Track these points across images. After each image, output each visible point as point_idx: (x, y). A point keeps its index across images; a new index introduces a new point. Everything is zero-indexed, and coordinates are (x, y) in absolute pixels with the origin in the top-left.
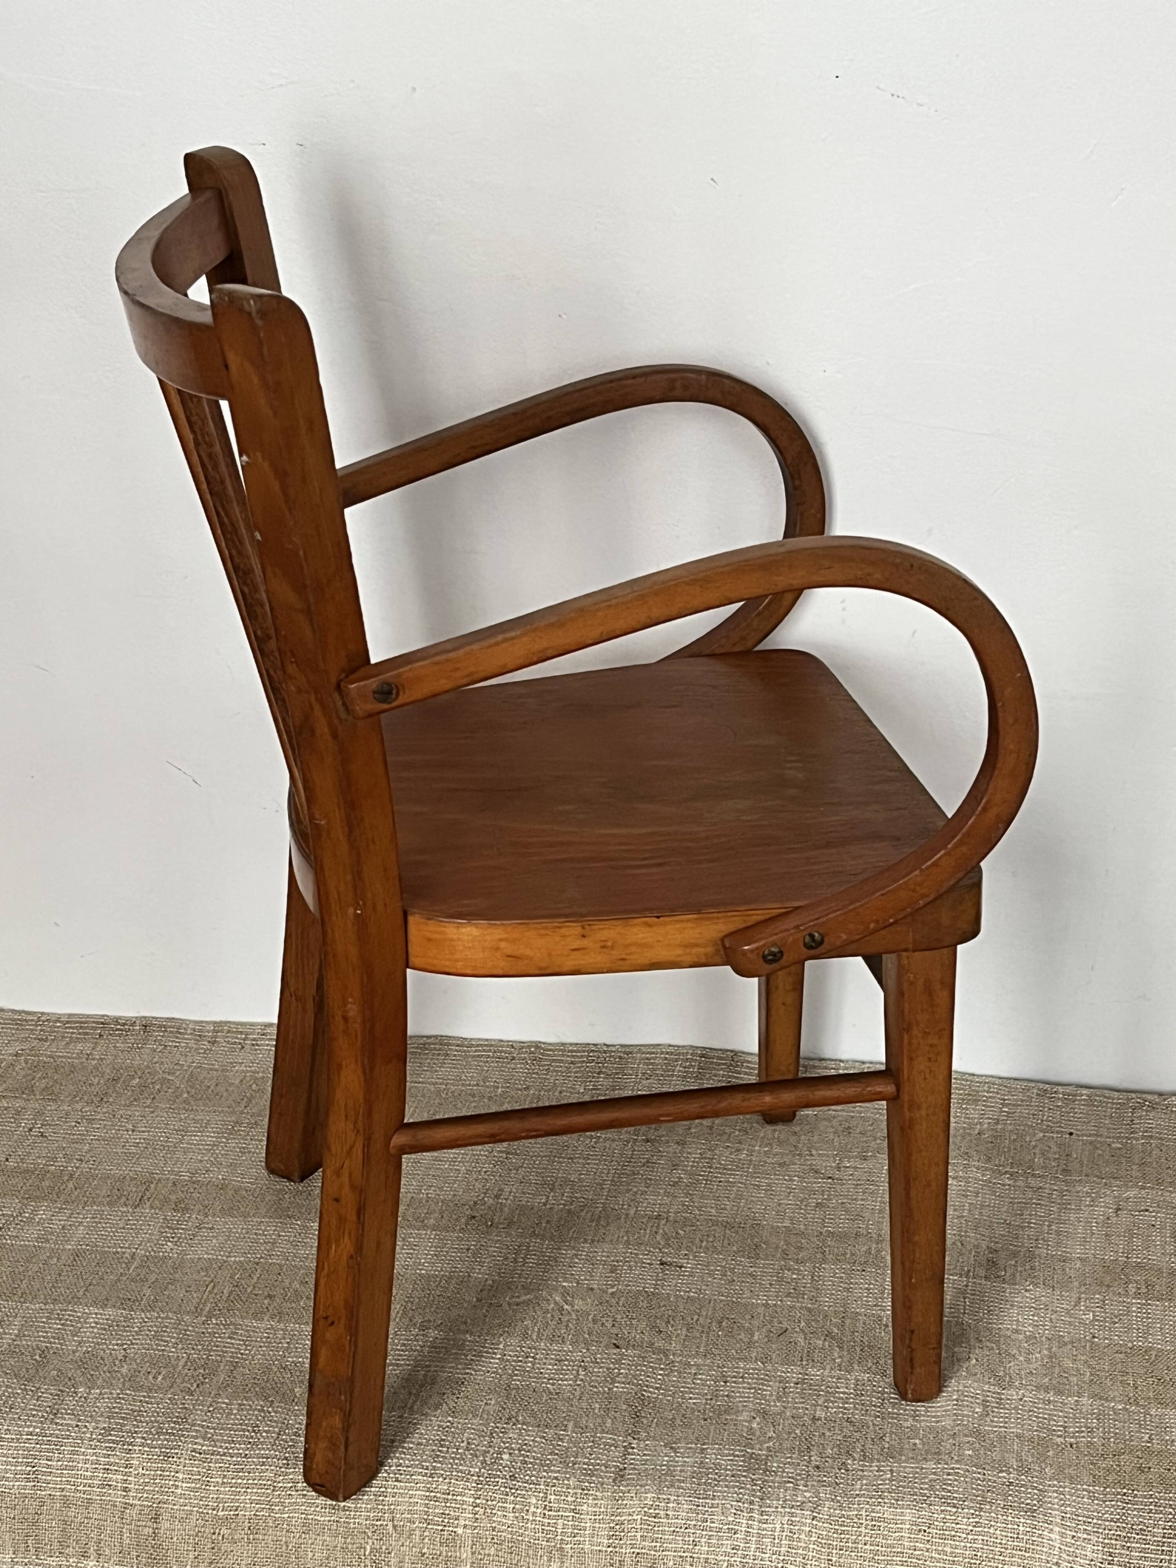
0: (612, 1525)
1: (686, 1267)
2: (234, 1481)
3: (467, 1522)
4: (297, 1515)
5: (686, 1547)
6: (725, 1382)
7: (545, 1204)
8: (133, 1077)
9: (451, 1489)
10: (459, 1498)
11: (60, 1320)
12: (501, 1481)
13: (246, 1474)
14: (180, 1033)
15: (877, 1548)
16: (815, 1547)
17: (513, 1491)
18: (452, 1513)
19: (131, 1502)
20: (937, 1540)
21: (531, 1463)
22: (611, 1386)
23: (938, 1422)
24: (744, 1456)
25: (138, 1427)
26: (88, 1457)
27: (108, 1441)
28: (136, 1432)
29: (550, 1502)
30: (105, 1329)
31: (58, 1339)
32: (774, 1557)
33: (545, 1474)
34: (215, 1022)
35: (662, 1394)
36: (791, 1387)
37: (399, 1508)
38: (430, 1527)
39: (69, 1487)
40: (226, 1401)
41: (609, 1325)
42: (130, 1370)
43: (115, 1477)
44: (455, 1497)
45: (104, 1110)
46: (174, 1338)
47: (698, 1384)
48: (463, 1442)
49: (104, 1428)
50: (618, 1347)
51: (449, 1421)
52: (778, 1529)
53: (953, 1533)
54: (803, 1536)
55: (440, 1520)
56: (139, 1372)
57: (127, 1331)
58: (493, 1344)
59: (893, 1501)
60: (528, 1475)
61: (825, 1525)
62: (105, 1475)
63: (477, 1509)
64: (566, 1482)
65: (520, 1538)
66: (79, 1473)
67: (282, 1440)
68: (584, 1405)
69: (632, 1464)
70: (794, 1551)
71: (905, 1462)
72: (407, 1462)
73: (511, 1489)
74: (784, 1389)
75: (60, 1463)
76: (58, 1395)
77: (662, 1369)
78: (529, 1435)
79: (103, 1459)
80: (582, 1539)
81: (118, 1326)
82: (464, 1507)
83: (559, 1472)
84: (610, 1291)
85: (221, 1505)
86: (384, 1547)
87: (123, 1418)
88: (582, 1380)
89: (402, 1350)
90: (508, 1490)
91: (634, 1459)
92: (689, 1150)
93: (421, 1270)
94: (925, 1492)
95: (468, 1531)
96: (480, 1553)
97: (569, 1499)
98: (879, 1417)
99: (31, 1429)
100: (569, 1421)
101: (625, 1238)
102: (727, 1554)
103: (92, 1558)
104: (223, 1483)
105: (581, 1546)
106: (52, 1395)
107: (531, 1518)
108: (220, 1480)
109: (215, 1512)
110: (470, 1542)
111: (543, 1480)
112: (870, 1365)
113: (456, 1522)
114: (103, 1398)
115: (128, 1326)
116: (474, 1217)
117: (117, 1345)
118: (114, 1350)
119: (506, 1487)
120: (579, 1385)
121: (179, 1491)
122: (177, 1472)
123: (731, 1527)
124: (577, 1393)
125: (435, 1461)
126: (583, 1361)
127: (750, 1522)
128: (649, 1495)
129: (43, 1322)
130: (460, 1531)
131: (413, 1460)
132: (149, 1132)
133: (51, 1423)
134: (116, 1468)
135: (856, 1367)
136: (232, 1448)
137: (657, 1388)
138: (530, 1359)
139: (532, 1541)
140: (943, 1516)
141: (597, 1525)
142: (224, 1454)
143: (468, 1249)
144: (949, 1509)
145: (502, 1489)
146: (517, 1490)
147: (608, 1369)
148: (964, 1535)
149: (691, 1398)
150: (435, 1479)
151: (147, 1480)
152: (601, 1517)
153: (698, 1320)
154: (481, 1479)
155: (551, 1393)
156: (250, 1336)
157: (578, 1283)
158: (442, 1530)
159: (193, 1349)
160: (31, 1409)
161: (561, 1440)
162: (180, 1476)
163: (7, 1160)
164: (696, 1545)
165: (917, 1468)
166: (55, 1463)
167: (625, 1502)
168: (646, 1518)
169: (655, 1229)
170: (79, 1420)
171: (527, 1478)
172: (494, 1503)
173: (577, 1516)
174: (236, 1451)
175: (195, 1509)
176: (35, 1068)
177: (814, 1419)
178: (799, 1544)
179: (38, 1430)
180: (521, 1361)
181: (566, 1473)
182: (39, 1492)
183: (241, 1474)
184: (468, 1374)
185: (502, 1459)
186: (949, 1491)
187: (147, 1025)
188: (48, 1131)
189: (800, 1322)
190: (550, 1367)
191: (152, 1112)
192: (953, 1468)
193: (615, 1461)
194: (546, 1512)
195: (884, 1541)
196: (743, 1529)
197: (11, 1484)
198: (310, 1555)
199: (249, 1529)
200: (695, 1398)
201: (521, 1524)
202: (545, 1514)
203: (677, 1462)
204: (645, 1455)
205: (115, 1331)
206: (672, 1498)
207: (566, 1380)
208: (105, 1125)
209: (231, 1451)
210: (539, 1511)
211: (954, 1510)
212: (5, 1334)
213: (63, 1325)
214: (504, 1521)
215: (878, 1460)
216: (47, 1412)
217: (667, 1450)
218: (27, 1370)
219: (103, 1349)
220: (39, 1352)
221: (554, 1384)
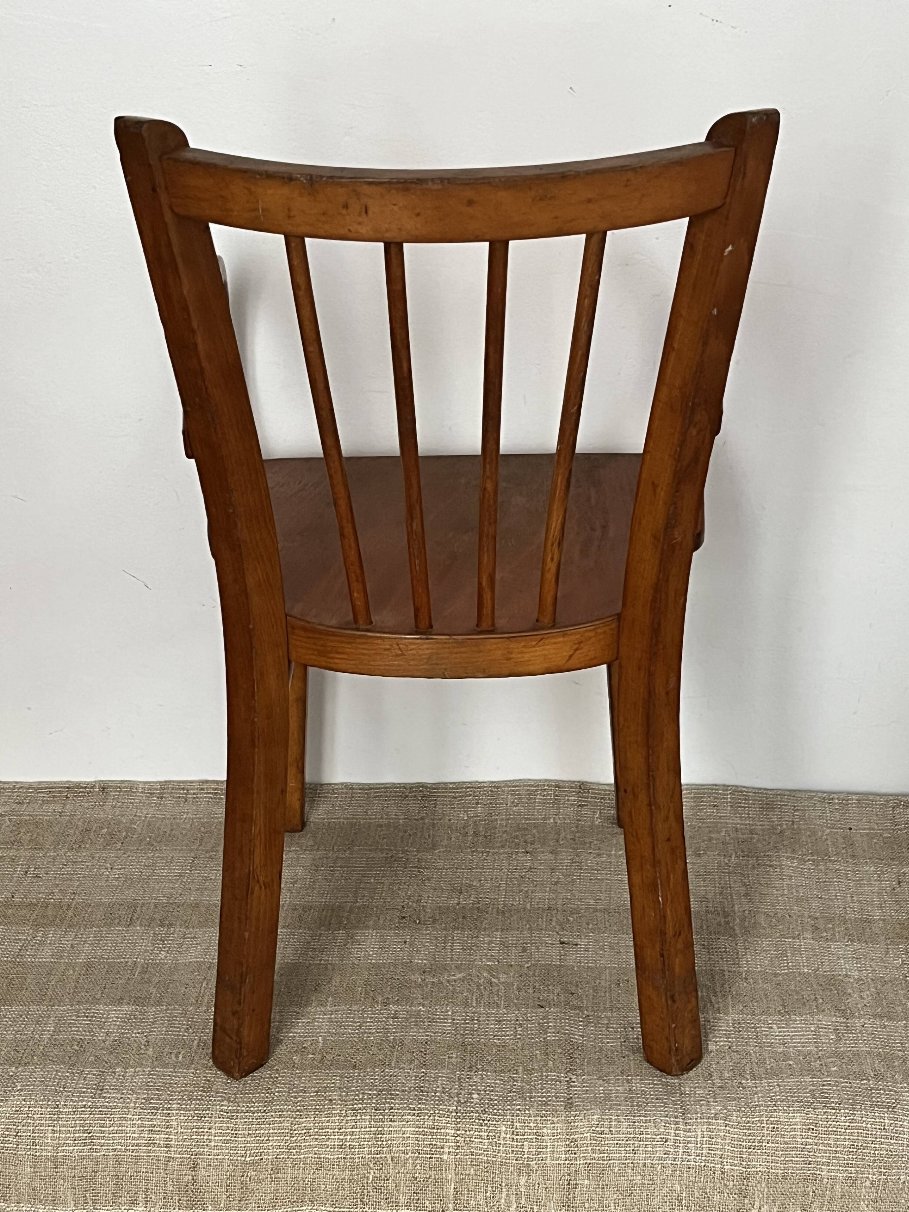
0: (567, 1143)
1: (581, 945)
2: (258, 1132)
3: (451, 1150)
4: (311, 1155)
5: (628, 1155)
6: (633, 1028)
7: (458, 904)
8: (101, 828)
9: (436, 1124)
10: (442, 1131)
11: (87, 1017)
12: (475, 1115)
13: (267, 1126)
14: (133, 792)
15: (777, 1145)
16: (729, 1148)
17: (486, 1122)
18: (438, 1143)
19: (172, 1155)
20: (823, 1136)
21: (496, 1100)
22: (545, 1036)
23: (803, 1047)
25: (172, 1095)
26: (134, 1122)
27: (150, 1108)
28: (171, 1100)
29: (517, 1129)
31: (89, 1032)
32: (698, 1158)
33: (509, 1107)
34: (160, 782)
35: (585, 1040)
37: (395, 1142)
38: (420, 1156)
39: (120, 1147)
41: (531, 991)
42: (154, 1052)
43: (158, 1136)
44: (439, 1131)
45: (84, 854)
46: (184, 1025)
47: (611, 1032)
48: (438, 1087)
49: (144, 1098)
50: (542, 1007)
51: (423, 1072)
52: (699, 1136)
53: (834, 1129)
54: (719, 1140)
55: (429, 1149)
56: (162, 1053)
57: (144, 1022)
58: (442, 1012)
59: (785, 1108)
60: (495, 1109)
61: (736, 1130)
62: (150, 1136)
63: (458, 1138)
64: (527, 1112)
65: (494, 1159)
66: (128, 1135)
67: (292, 1097)
68: (527, 1052)
69: (576, 1094)
70: (713, 1152)
71: (787, 1077)
72: (397, 1105)
73: (484, 1120)
75: (112, 1128)
76: (99, 1075)
77: (581, 1021)
78: (489, 1079)
79: (147, 1123)
80: (544, 1156)
81: (135, 1018)
82: (447, 1137)
83: (519, 1105)
84: (526, 966)
85: (248, 1152)
86: (383, 1175)
87: (158, 1090)
88: (520, 1035)
89: (372, 1022)
90: (481, 1121)
91: (576, 1090)
92: (561, 857)
93: (371, 960)
94: (809, 1099)
95: (452, 1157)
96: (462, 1174)
97: (532, 1125)
98: (756, 1046)
99: (84, 1103)
100: (518, 1066)
101: (528, 926)
102: (660, 1159)
103: (141, 1204)
104: (249, 1134)
105: (544, 1162)
106: (94, 1075)
107: (502, 1142)
108: (246, 1133)
109: (243, 1159)
110: (454, 1166)
111: (509, 1112)
112: (741, 1008)
113: (442, 1150)
114: (138, 1075)
115: (144, 1018)
116: (404, 917)
117: (138, 1033)
118: (137, 1037)
119: (479, 1120)
120: (519, 1038)
121: (213, 1144)
122: (210, 1129)
123: (662, 1136)
124: (520, 1045)
125: (420, 1104)
126: (517, 1020)
127: (677, 1132)
128: (595, 1117)
129: (73, 1020)
130: (445, 1157)
131: (401, 1104)
132: (124, 868)
133: (100, 1097)
134: (158, 1129)
135: (731, 1011)
136: (252, 1106)
137: (581, 1036)
138: (476, 1022)
139: (504, 1161)
140: (825, 1116)
141: (556, 1144)
142: (247, 1112)
143: (405, 942)
144: (829, 1111)
145: (477, 1121)
146: (489, 1121)
147: (539, 1024)
148: (843, 1130)
149: (608, 1043)
150: (422, 1117)
151: (185, 1137)
152: (558, 1137)
153: (600, 983)
154: (459, 1114)
155: (498, 1046)
157: (498, 961)
158: (430, 1158)
159: (202, 1032)
160: (81, 1088)
161: (517, 1081)
162: (213, 1131)
163: (13, 897)
164: (635, 1153)
165: (797, 1081)
166: (107, 1129)
167: (576, 1124)
168: (594, 1135)
169: (549, 918)
170: (123, 1094)
171: (495, 1111)
172: (472, 1132)
173: (539, 1138)
174: (256, 1109)
175: (227, 1157)
176: (19, 825)
178: (717, 1146)
179: (90, 1104)
180: (468, 1023)
181: (525, 1105)
182: (94, 1154)
183: (263, 1126)
184: (428, 1036)
185: (473, 1099)
186: (827, 1098)
187: (104, 787)
188: (42, 873)
190: (492, 1026)
191: (124, 854)
192: (825, 1081)
193: (562, 1093)
194: (515, 1137)
195: (782, 1139)
196: (672, 1138)
197: (71, 1148)
198: (323, 1187)
199: (272, 1170)
200: (612, 1043)
201: (494, 1148)
202: (513, 1139)
203: (611, 1090)
204: (584, 1086)
205: (134, 1022)
206: (613, 1118)
207: (508, 1035)
208: (87, 866)
209: (252, 1109)
210: (508, 1136)
211: (834, 1111)
212: (44, 1031)
213: (90, 1020)
214: (481, 1146)
215: (766, 1078)
216: (94, 1089)
217: (601, 1082)
218: (70, 1057)
219: (127, 1038)
220: (76, 1043)
221: (499, 1039)
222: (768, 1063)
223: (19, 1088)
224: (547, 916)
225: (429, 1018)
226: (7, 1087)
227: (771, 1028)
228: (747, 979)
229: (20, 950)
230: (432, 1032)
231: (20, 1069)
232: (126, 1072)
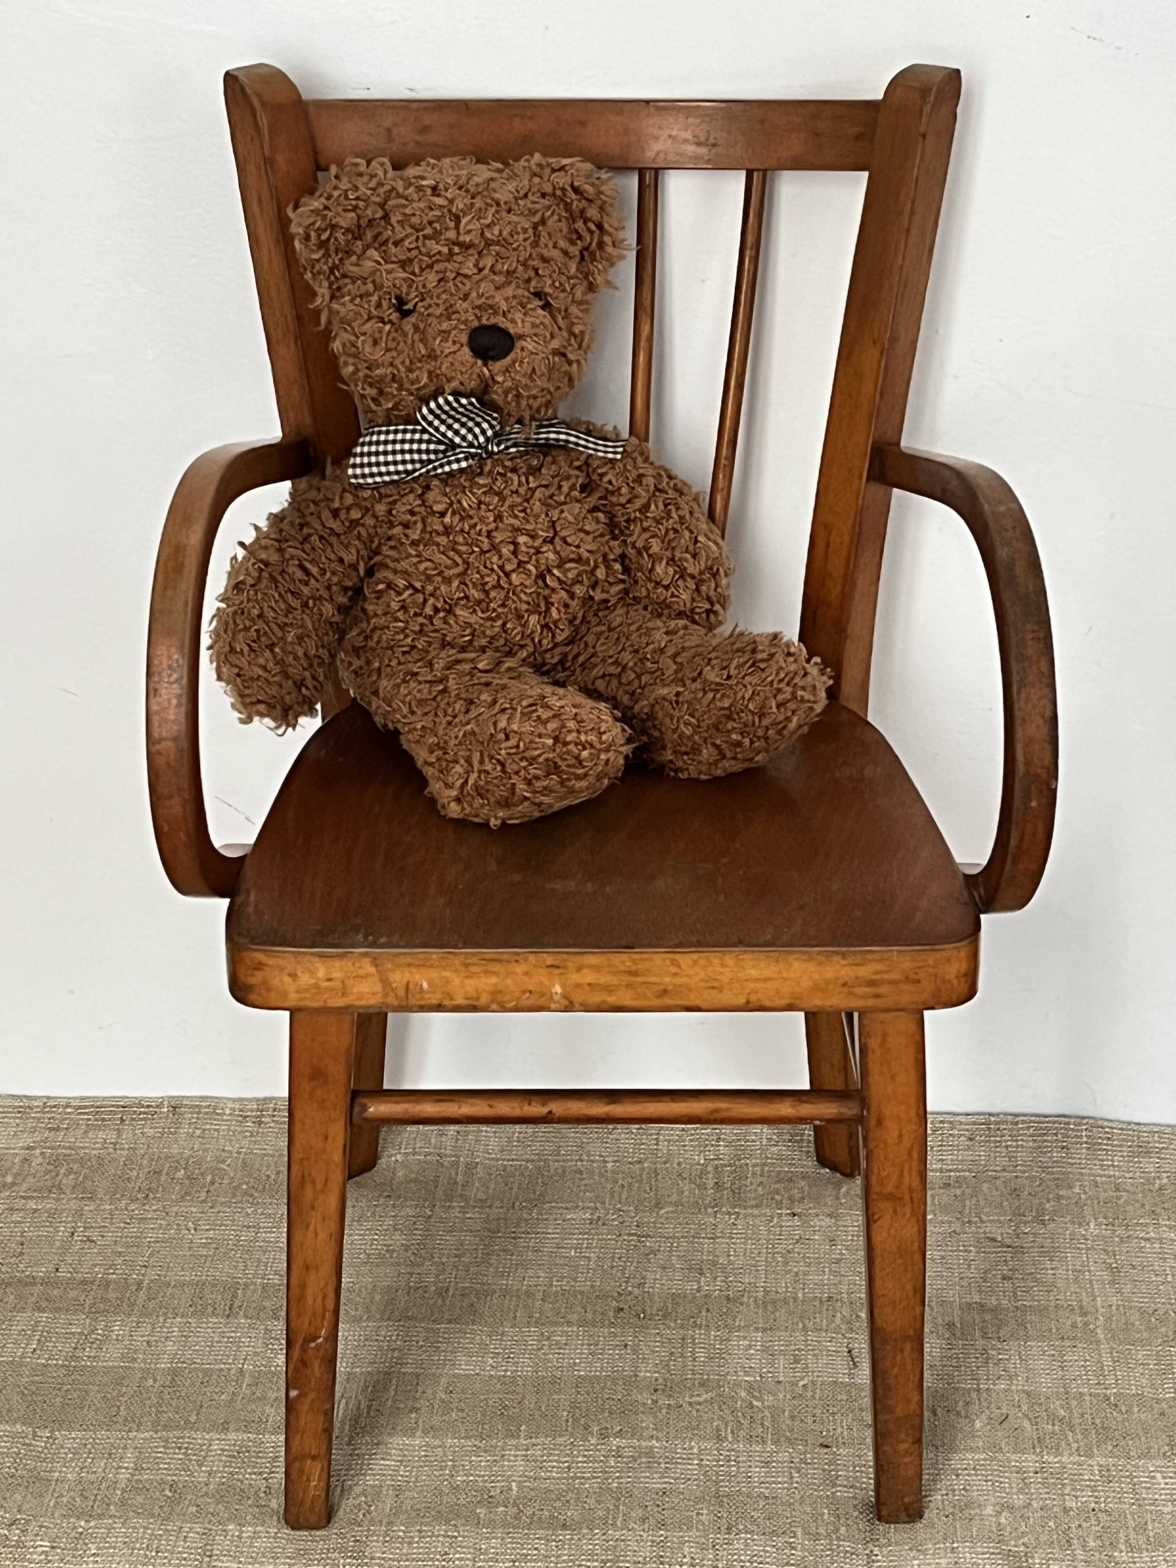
6: (957, 1475)
7: (698, 1291)
8: (177, 1169)
11: (180, 1448)
14: (217, 1114)
24: (999, 1553)
30: (234, 1457)
31: (184, 1470)
36: (1030, 1477)
40: (403, 1528)
41: (810, 1420)
45: (154, 1208)
48: (685, 1557)
50: (827, 1446)
57: (260, 1457)
58: (685, 1449)
68: (809, 1510)
74: (1023, 1480)
76: (204, 1534)
78: (756, 1545)
81: (248, 1452)
84: (801, 1383)
88: (797, 1483)
89: (585, 1462)
92: (844, 1223)
93: (578, 1371)
98: (1134, 1504)
100: (795, 1527)
101: (801, 1324)
106: (198, 1533)
112: (1110, 1448)
114: (259, 1537)
115: (260, 1452)
116: (622, 1309)
117: (255, 1473)
118: (253, 1479)
120: (797, 1488)
124: (797, 1497)
126: (793, 1462)
129: (160, 1453)
132: (214, 1230)
135: (1095, 1451)
138: (733, 1463)
143: (626, 1346)
147: (824, 1470)
155: (767, 1498)
156: (405, 1456)
157: (761, 1376)
163: (57, 1270)
169: (831, 1313)
176: (56, 1162)
177: (1066, 1511)
180: (722, 1466)
184: (666, 1483)
187: (176, 1106)
188: (95, 1235)
189: (1020, 1406)
190: (758, 1470)
191: (212, 1208)
204: (891, 1561)
208: (160, 1225)
212: (122, 1468)
213: (184, 1454)
215: (1147, 1550)
216: (199, 1554)
217: (913, 1553)
218: (161, 1507)
219: (239, 1480)
220: (167, 1487)
221: (767, 1488)
222: (1150, 1528)
223: (93, 1552)
224: (827, 1310)
225: (667, 1457)
226: (77, 1549)
227: (1154, 1477)
228: (1116, 1406)
229: (75, 1349)
230: (672, 1478)
231: (92, 1524)
232: (241, 1532)
